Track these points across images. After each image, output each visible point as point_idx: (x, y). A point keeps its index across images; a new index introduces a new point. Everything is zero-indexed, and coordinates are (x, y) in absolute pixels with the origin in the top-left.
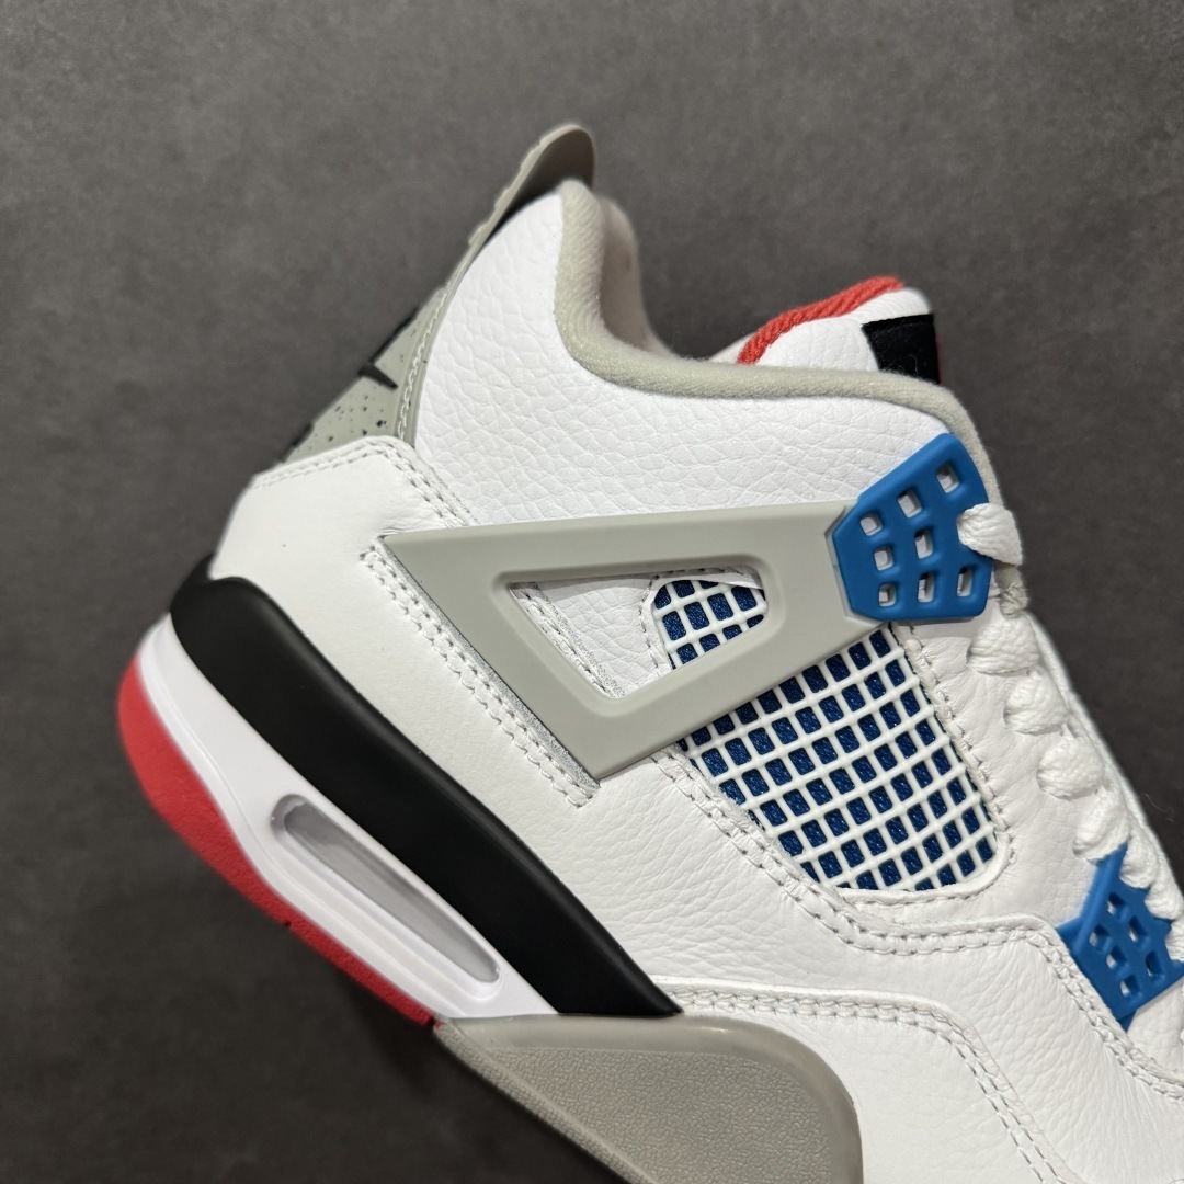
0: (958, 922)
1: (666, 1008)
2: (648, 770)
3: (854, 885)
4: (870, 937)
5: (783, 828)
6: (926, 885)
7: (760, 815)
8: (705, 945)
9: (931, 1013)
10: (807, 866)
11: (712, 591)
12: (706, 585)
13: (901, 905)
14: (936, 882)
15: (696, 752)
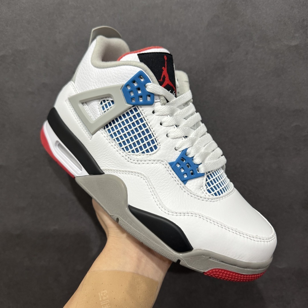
0: (148, 159)
1: (103, 173)
2: (98, 132)
3: (131, 152)
4: (132, 161)
5: (119, 142)
6: (143, 152)
7: (116, 140)
8: (107, 162)
9: (141, 174)
10: (123, 149)
11: (108, 101)
12: (107, 100)
13: (139, 156)
14: (145, 152)
15: (106, 129)
